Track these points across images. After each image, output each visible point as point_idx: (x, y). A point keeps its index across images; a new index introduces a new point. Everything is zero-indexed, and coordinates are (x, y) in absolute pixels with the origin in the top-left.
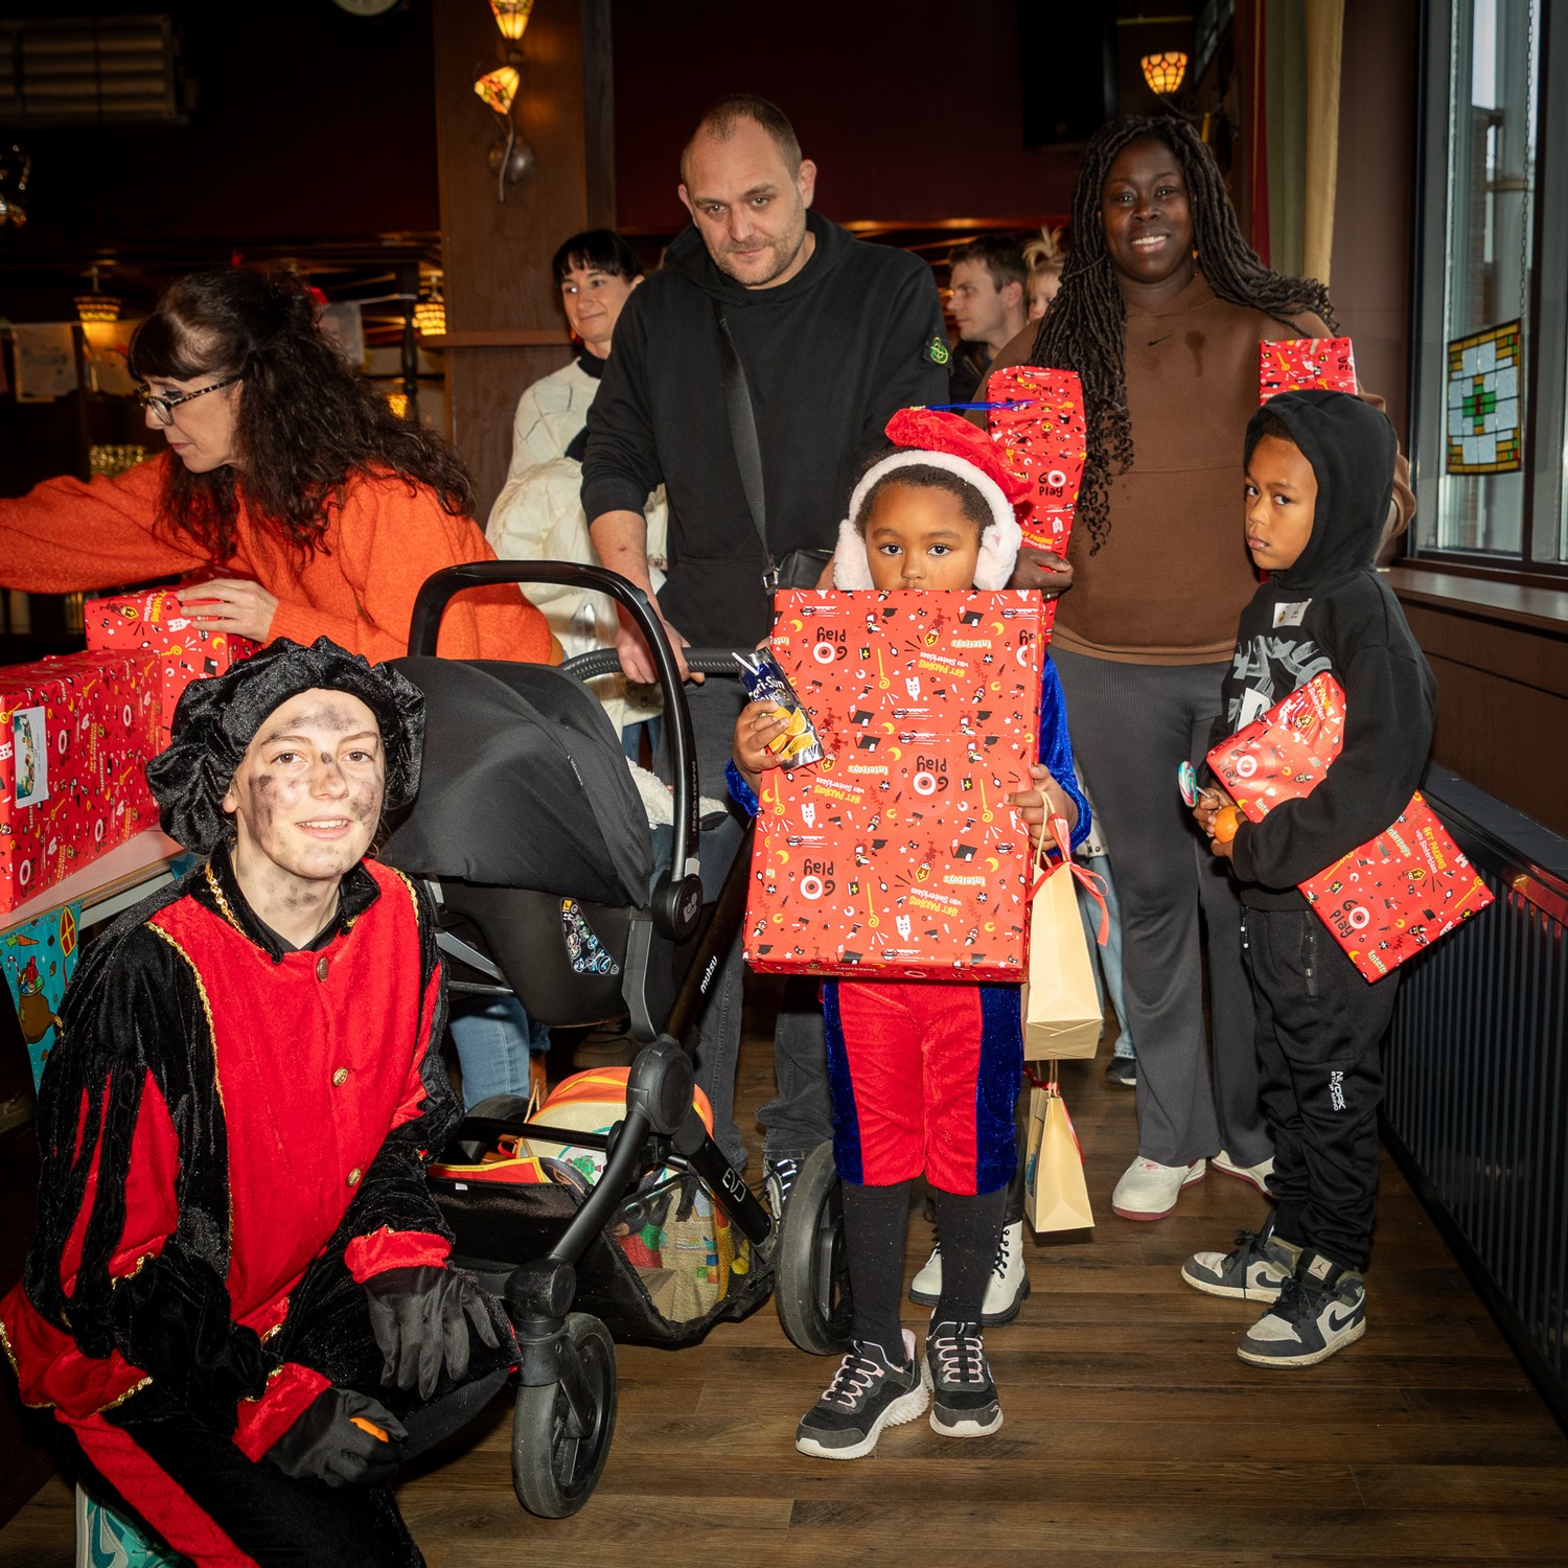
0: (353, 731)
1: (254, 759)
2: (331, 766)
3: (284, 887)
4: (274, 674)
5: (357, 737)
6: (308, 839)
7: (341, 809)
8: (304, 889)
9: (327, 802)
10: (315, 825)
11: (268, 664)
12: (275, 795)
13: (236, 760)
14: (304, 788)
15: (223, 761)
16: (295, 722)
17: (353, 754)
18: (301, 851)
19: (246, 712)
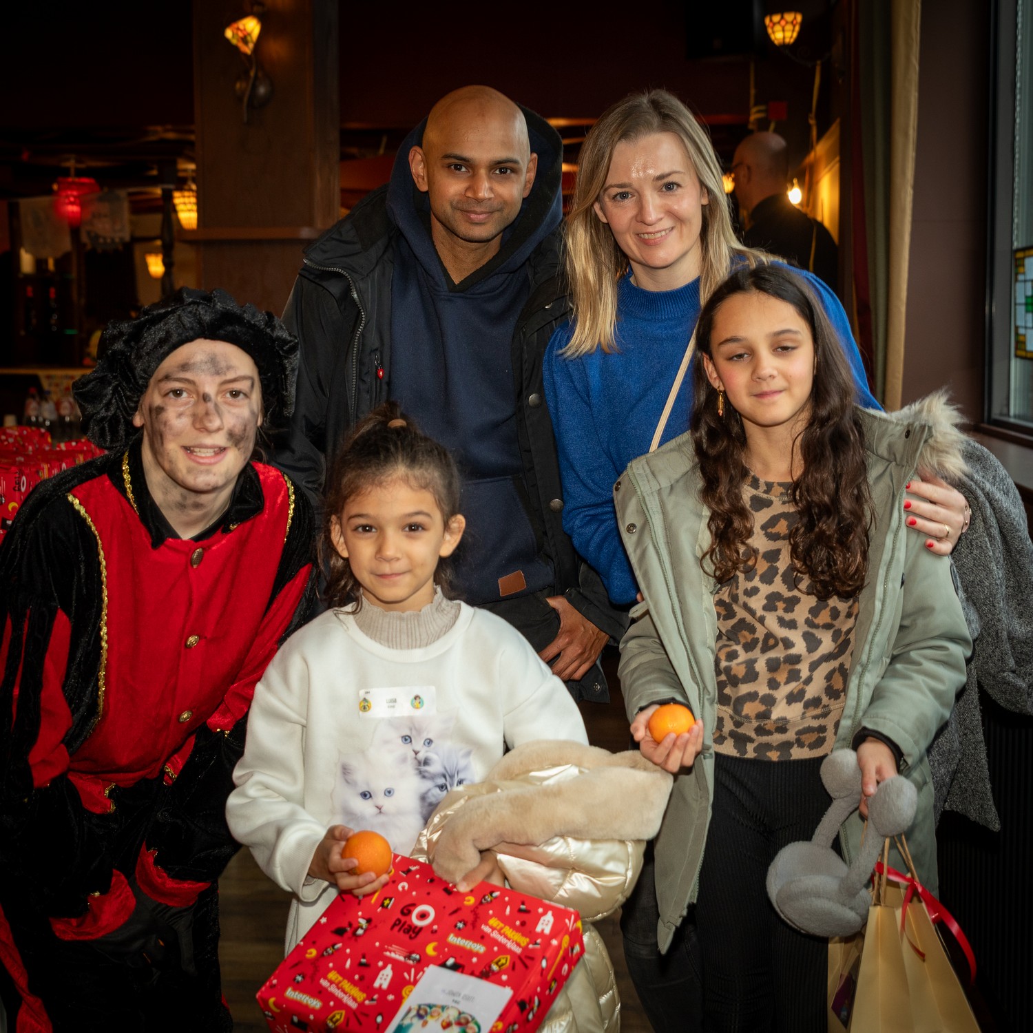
0: (231, 376)
1: (153, 392)
2: (210, 405)
3: (176, 494)
4: (171, 323)
5: (234, 380)
6: (192, 464)
7: (220, 439)
8: (192, 498)
9: (205, 433)
10: (196, 450)
11: (166, 315)
12: (165, 424)
13: (140, 389)
14: (187, 421)
15: (130, 389)
16: (185, 367)
17: (231, 393)
18: (184, 471)
19: (148, 354)
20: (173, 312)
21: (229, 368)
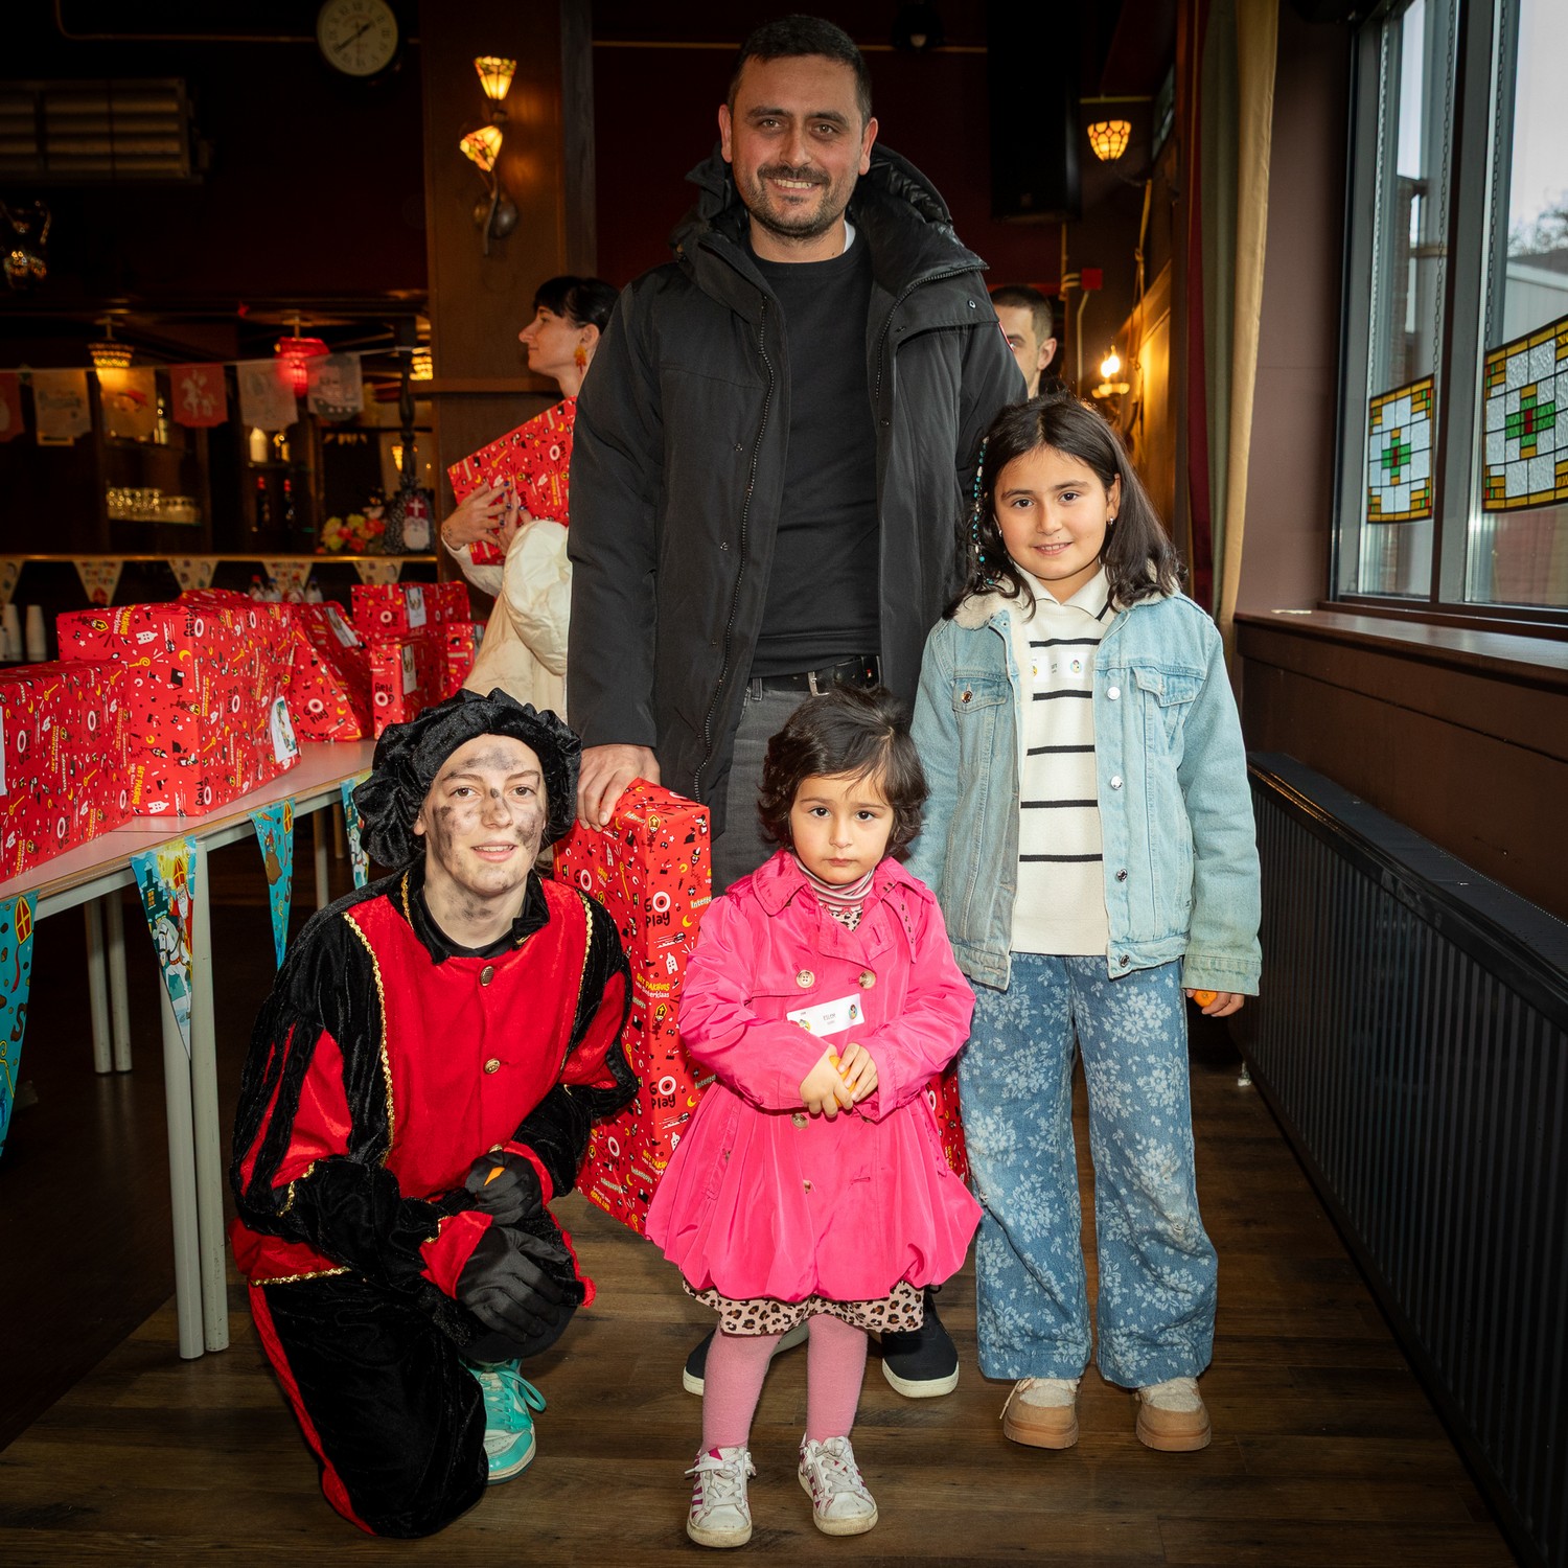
0: (518, 770)
1: (437, 792)
2: (499, 800)
3: (462, 901)
4: (453, 720)
5: (521, 775)
6: (483, 862)
7: (508, 836)
8: (479, 905)
9: (495, 830)
10: (486, 849)
11: (448, 713)
12: (454, 823)
13: (423, 792)
14: (476, 819)
15: (411, 794)
16: (470, 763)
17: (518, 789)
18: (475, 870)
19: (430, 753)
20: (454, 710)
21: (515, 762)
